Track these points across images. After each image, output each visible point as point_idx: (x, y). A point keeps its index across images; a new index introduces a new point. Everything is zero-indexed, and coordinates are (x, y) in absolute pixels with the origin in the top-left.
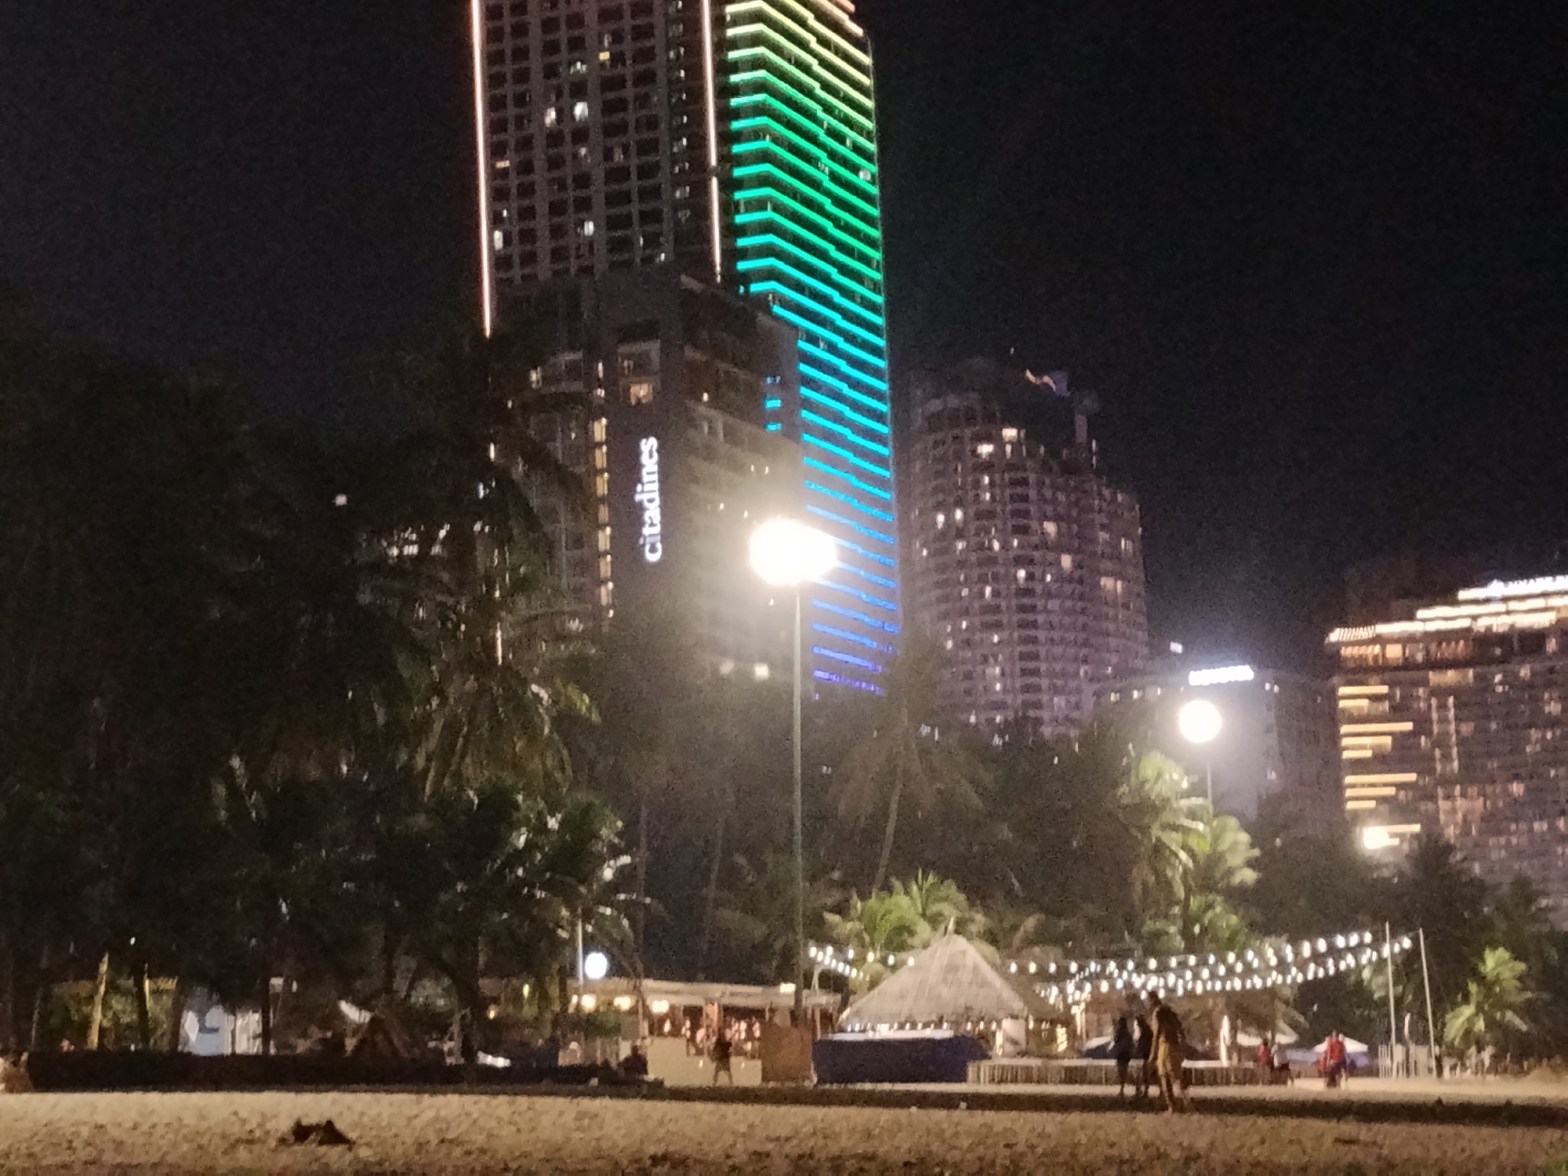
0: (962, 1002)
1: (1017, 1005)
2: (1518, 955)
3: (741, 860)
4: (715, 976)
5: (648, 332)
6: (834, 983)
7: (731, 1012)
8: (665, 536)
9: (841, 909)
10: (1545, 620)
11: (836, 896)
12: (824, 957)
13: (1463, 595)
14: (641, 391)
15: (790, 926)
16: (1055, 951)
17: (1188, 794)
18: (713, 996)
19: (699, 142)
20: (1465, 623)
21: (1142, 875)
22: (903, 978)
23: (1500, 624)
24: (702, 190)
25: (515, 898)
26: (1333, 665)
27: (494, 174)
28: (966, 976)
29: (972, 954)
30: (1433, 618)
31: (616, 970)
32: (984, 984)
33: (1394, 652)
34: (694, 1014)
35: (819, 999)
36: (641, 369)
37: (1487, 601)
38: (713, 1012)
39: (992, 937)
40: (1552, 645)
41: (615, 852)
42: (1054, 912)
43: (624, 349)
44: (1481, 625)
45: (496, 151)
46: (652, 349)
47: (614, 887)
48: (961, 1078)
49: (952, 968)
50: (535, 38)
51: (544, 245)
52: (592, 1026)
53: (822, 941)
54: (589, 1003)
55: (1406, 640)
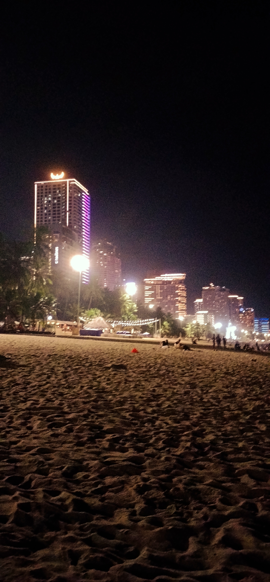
0: (101, 325)
1: (108, 326)
2: (168, 322)
3: (70, 305)
4: (66, 320)
5: (57, 232)
6: (82, 322)
7: (68, 325)
8: (59, 260)
9: (84, 312)
10: (171, 280)
11: (83, 310)
12: (81, 318)
13: (161, 276)
14: (56, 240)
15: (77, 314)
16: (111, 319)
17: (129, 299)
18: (65, 323)
19: (66, 207)
20: (161, 279)
21: (122, 310)
22: (92, 322)
23: (166, 280)
24: (66, 214)
25: (40, 308)
26: (144, 284)
27: (37, 209)
28: (101, 322)
29: (102, 319)
30: (157, 278)
31: (53, 318)
32: (103, 323)
33: (152, 282)
34: (62, 325)
35: (80, 324)
36: (56, 237)
37: (164, 277)
38: (65, 325)
39: (103, 317)
40: (172, 283)
41: (55, 303)
42: (112, 314)
43: (54, 235)
44: (163, 280)
45: (38, 206)
46: (58, 235)
47: (54, 307)
48: (100, 336)
49: (99, 321)
50: (44, 191)
51: (44, 220)
52: (49, 326)
53: (81, 316)
54: (48, 323)
55: (154, 281)
